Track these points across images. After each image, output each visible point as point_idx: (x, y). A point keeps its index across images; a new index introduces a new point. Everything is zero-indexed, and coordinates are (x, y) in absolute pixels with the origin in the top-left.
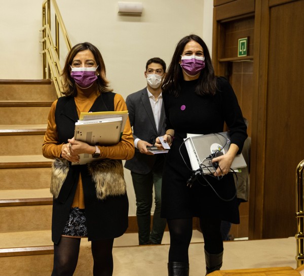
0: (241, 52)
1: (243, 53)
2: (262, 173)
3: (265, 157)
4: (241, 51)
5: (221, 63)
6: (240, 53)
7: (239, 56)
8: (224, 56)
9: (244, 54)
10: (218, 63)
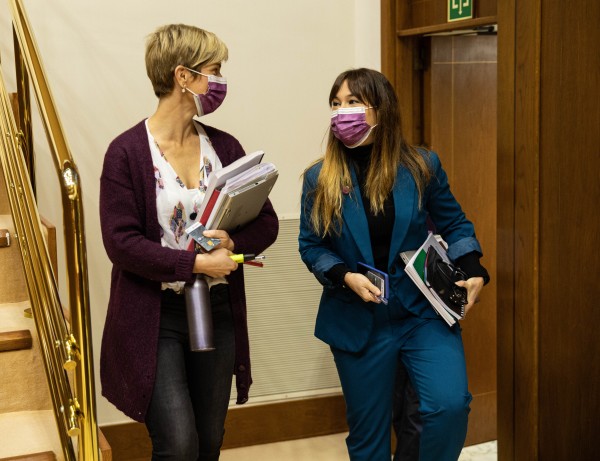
0: (458, 10)
1: (460, 12)
2: (532, 311)
3: (540, 271)
4: (455, 7)
5: (403, 39)
6: (455, 14)
7: (449, 20)
8: (410, 22)
9: (463, 15)
10: (397, 40)
